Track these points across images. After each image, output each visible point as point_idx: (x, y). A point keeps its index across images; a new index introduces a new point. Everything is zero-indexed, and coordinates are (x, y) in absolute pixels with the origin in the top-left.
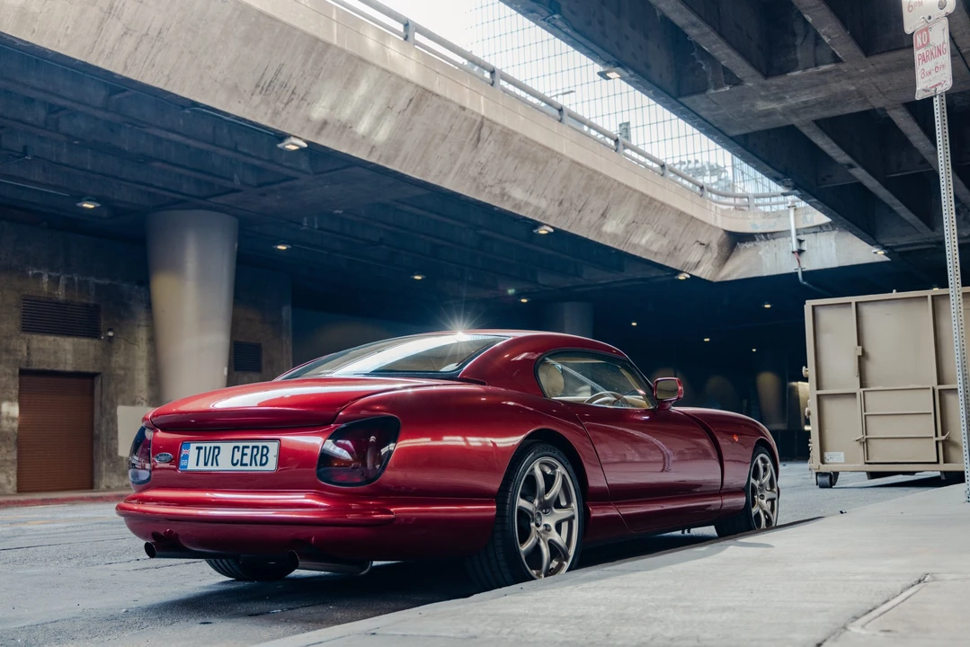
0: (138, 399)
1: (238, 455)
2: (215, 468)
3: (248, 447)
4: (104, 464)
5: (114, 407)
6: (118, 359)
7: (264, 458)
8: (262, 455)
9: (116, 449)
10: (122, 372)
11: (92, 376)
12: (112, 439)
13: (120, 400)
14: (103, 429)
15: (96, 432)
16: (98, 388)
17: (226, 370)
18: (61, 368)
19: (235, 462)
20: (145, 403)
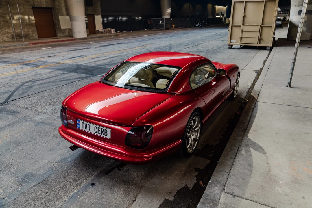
0: (64, 14)
2: (89, 131)
4: (58, 31)
5: (58, 16)
6: (57, 4)
7: (106, 133)
9: (60, 27)
10: (58, 7)
11: (51, 8)
12: (59, 24)
13: (59, 14)
14: (56, 22)
15: (55, 23)
16: (53, 12)
17: (84, 7)
18: (43, 6)
19: (96, 131)
20: (65, 15)
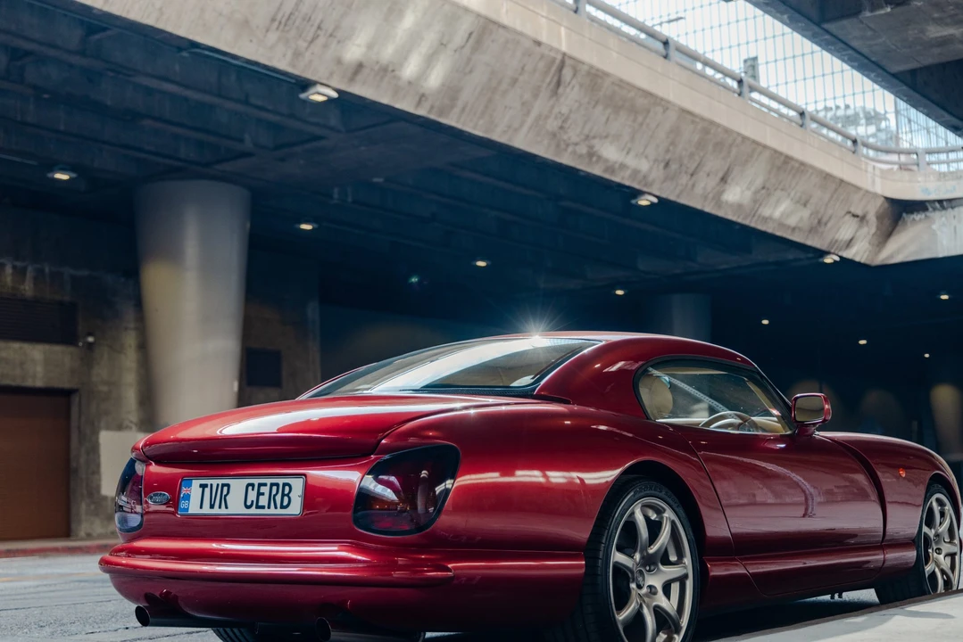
0: (126, 423)
1: (252, 495)
2: (223, 511)
3: (265, 485)
4: (83, 506)
5: (96, 433)
6: (101, 372)
7: (286, 499)
8: (283, 495)
9: (98, 488)
10: (104, 388)
11: (67, 394)
12: (93, 473)
13: (102, 424)
14: (82, 460)
15: (74, 464)
16: (75, 410)
17: (236, 385)
18: (29, 383)
19: (249, 503)
20: (134, 428)
